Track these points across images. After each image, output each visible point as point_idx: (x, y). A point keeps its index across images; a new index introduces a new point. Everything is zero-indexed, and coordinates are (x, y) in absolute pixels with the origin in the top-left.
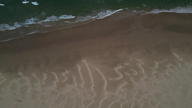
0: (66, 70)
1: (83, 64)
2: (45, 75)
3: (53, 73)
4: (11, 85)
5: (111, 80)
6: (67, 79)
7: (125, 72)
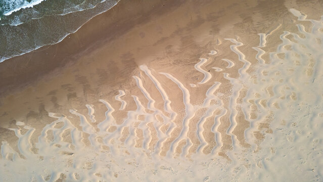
0: (120, 91)
1: (144, 73)
2: (91, 107)
3: (101, 100)
4: (47, 135)
5: (195, 86)
6: (126, 104)
7: (213, 68)
